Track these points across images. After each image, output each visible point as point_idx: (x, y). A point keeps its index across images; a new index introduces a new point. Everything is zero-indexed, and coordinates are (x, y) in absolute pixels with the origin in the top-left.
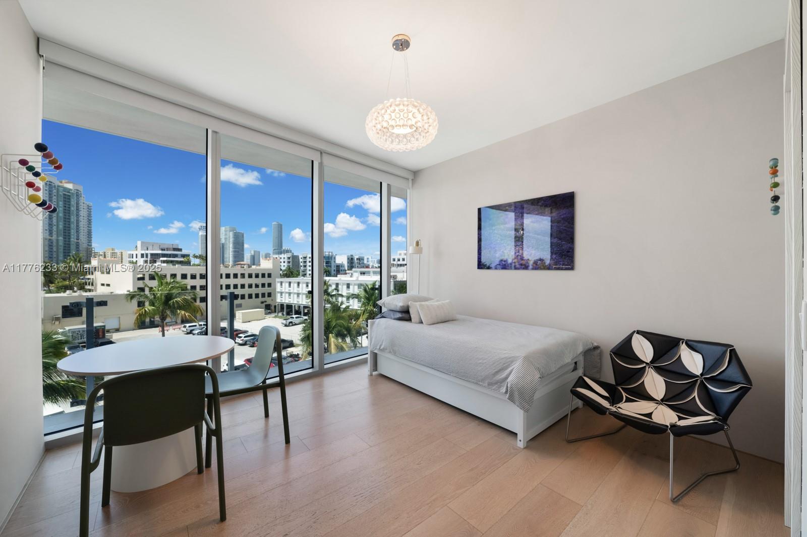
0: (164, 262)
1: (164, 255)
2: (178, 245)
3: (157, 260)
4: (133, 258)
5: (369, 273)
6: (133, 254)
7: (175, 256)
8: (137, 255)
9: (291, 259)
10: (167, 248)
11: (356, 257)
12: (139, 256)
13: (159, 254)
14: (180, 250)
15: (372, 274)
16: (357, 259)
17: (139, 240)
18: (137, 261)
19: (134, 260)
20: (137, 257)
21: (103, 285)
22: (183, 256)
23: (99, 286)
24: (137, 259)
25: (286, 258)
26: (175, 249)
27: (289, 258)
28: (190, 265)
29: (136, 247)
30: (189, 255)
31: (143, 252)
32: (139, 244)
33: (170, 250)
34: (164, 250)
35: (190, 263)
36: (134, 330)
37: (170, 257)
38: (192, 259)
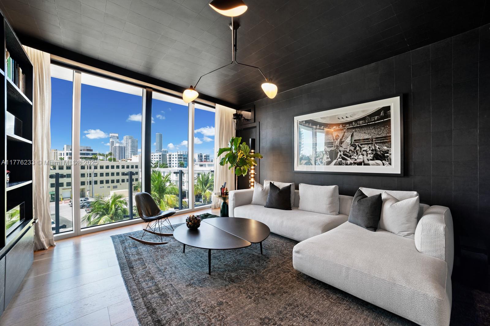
0: (81, 158)
1: (81, 154)
2: (90, 147)
4: (61, 155)
5: (205, 165)
6: (61, 153)
7: (88, 154)
8: (64, 153)
9: (161, 156)
10: (83, 149)
11: (203, 155)
12: (65, 154)
14: (91, 150)
15: (207, 166)
16: (204, 156)
17: (65, 145)
18: (64, 158)
19: (62, 157)
20: (64, 155)
22: (93, 154)
24: (64, 156)
25: (158, 156)
26: (88, 150)
27: (160, 155)
29: (64, 149)
30: (97, 154)
31: (68, 152)
32: (65, 146)
33: (85, 151)
34: (82, 151)
35: (97, 159)
37: (84, 155)
38: (98, 156)
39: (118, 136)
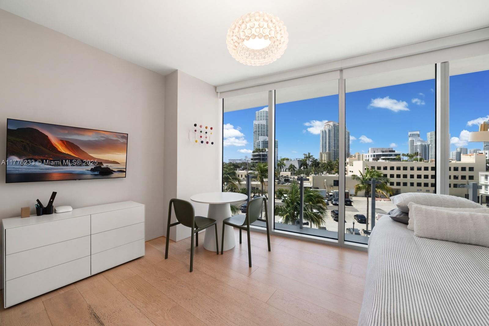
0: (383, 159)
1: (384, 155)
2: (392, 148)
3: (380, 158)
7: (391, 155)
8: (369, 155)
10: (385, 151)
12: (370, 156)
13: (381, 154)
14: (394, 151)
19: (367, 158)
21: (350, 171)
22: (396, 155)
23: (349, 172)
24: (369, 158)
26: (390, 151)
28: (400, 161)
29: (369, 151)
30: (400, 154)
31: (372, 154)
32: (370, 149)
33: (387, 152)
34: (384, 152)
35: (400, 159)
36: (363, 197)
37: (387, 156)
38: (402, 157)
39: (419, 133)
